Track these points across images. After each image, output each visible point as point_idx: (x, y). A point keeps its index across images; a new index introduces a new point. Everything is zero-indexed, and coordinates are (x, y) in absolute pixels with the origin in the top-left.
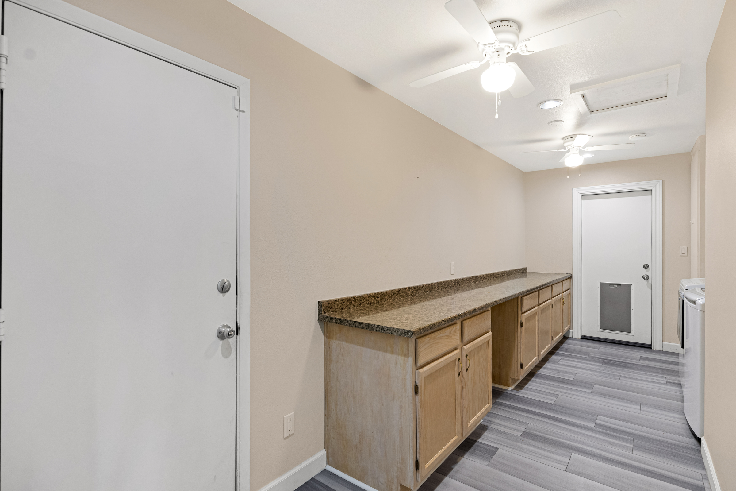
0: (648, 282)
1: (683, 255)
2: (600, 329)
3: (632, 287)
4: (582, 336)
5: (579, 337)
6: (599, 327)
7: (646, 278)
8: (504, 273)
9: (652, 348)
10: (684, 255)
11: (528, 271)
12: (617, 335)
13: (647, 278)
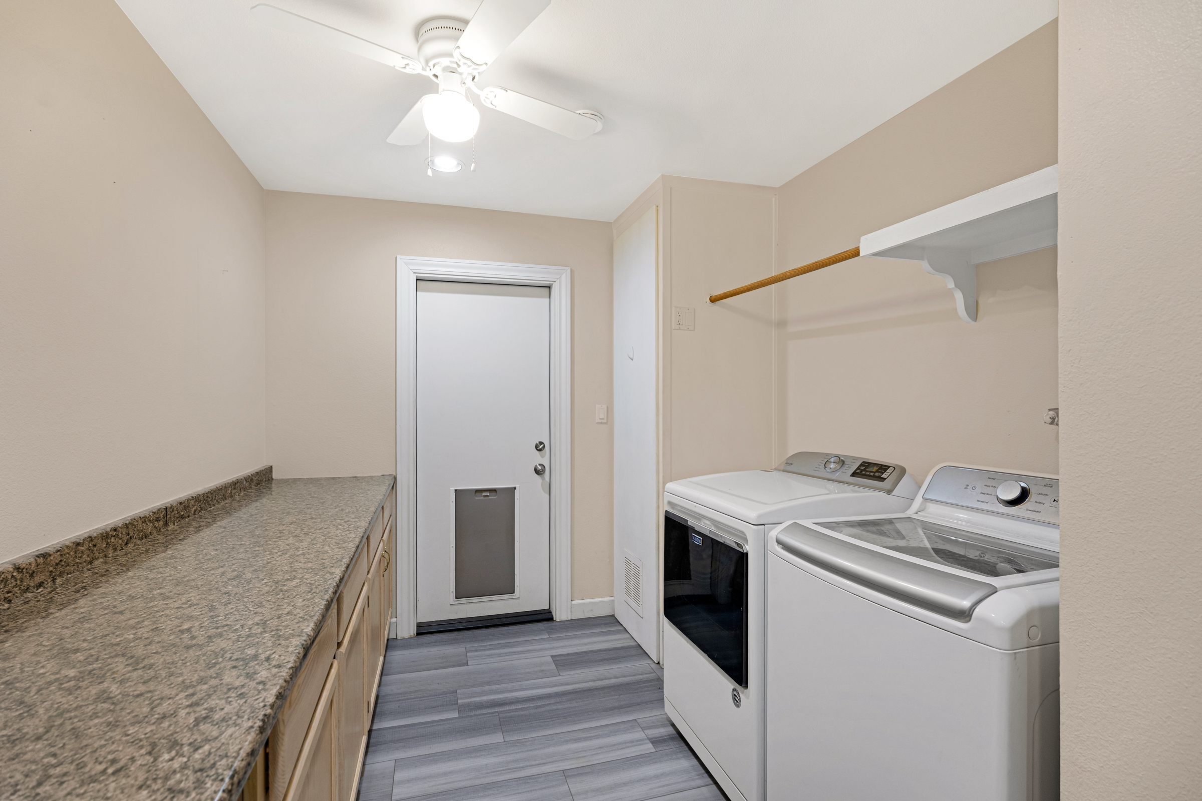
0: (543, 479)
1: (600, 421)
2: (456, 598)
3: (517, 492)
4: (419, 625)
5: (413, 631)
6: (453, 595)
7: (539, 472)
8: (185, 508)
9: (554, 619)
10: (603, 421)
11: (275, 476)
12: (489, 604)
13: (543, 468)
